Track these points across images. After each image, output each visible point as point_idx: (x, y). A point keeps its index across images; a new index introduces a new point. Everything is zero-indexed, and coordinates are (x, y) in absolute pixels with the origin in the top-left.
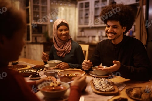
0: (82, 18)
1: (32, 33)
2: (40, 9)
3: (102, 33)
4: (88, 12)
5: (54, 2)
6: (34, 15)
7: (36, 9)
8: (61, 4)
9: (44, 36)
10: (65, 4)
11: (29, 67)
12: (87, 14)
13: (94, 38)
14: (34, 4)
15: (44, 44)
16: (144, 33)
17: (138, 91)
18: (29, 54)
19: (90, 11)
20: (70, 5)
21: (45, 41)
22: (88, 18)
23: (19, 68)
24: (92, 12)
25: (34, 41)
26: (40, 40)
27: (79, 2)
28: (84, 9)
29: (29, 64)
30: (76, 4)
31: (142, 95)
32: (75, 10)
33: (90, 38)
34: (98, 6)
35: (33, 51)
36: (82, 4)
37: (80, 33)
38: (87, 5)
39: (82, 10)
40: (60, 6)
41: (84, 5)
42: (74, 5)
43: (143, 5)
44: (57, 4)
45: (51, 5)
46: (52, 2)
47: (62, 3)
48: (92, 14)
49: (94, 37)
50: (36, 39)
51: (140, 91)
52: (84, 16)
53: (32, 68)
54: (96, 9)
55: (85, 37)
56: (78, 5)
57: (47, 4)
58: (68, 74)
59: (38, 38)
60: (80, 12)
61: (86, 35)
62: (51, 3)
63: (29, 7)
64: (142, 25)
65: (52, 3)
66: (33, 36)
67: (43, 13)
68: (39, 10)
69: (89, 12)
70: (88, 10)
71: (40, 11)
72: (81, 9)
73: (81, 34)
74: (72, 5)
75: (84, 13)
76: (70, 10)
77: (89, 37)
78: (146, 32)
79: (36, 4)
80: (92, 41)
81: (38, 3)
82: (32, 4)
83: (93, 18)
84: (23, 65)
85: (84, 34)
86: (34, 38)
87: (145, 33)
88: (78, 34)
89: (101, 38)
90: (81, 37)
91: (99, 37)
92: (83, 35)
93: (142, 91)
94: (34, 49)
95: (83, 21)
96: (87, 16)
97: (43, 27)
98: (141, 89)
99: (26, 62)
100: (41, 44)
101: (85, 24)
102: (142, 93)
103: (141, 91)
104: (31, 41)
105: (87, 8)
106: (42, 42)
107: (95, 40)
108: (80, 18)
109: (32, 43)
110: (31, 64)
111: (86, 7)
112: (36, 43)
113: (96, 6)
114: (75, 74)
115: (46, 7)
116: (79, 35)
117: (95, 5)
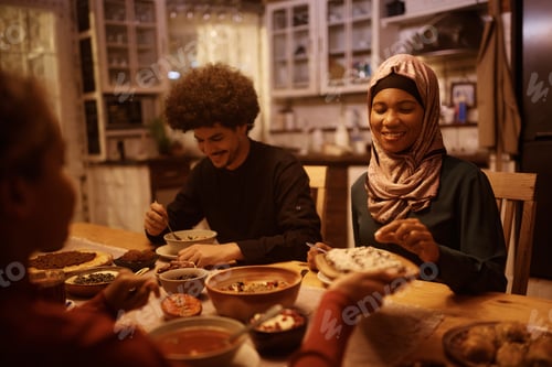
0: (284, 63)
1: (108, 128)
2: (132, 37)
3: (357, 114)
4: (304, 42)
5: (182, 8)
6: (110, 61)
7: (115, 40)
8: (207, 17)
9: (148, 136)
10: (222, 17)
11: (102, 259)
12: (301, 50)
13: (329, 135)
14: (109, 22)
15: (151, 164)
16: (508, 113)
17: (485, 337)
18: (97, 203)
19: (313, 36)
20: (237, 18)
21: (153, 154)
22: (305, 61)
23: (69, 266)
24: (320, 41)
25: (116, 156)
26: (135, 149)
27: (271, 8)
28: (290, 30)
29: (100, 245)
30: (261, 12)
31: (500, 351)
32: (259, 35)
33: (318, 135)
34: (339, 17)
35: (111, 192)
36: (282, 12)
37: (280, 117)
38: (301, 16)
39: (284, 36)
40: (203, 23)
41: (290, 16)
42: (255, 18)
43: (502, 10)
44: (190, 16)
45: (169, 21)
46: (174, 10)
47: (208, 12)
48: (320, 49)
49: (333, 130)
50: (121, 146)
51: (492, 338)
52: (289, 55)
53: (115, 261)
54: (334, 30)
55: (297, 131)
56: (268, 17)
57: (154, 20)
58: (242, 284)
59: (127, 143)
60: (277, 40)
61: (300, 125)
62: (169, 13)
63: (92, 33)
64: (503, 81)
65: (173, 15)
66: (109, 139)
67: (141, 52)
68: (125, 40)
69: (310, 42)
70: (306, 32)
71: (132, 45)
72: (279, 31)
73: (284, 122)
74: (248, 17)
75: (290, 46)
76: (239, 37)
77: (312, 131)
78: (515, 107)
79: (115, 21)
80: (323, 147)
81: (122, 18)
82: (102, 22)
83: (324, 64)
84: (80, 254)
85: (295, 120)
86: (114, 144)
87: (512, 111)
88: (273, 120)
89: (356, 133)
90: (284, 131)
91: (349, 130)
92: (290, 126)
93: (499, 338)
94: (118, 185)
95: (287, 74)
96: (301, 56)
97: (146, 103)
98: (497, 327)
99: (89, 239)
100: (139, 164)
101: (296, 87)
102: (497, 344)
103: (496, 337)
104: (103, 157)
105: (302, 27)
106: (142, 157)
107: (334, 144)
108: (278, 63)
109: (109, 163)
110: (109, 244)
111: (297, 22)
112: (124, 161)
113: (334, 21)
114: (265, 283)
115: (154, 30)
116: (278, 126)
117: (329, 14)
